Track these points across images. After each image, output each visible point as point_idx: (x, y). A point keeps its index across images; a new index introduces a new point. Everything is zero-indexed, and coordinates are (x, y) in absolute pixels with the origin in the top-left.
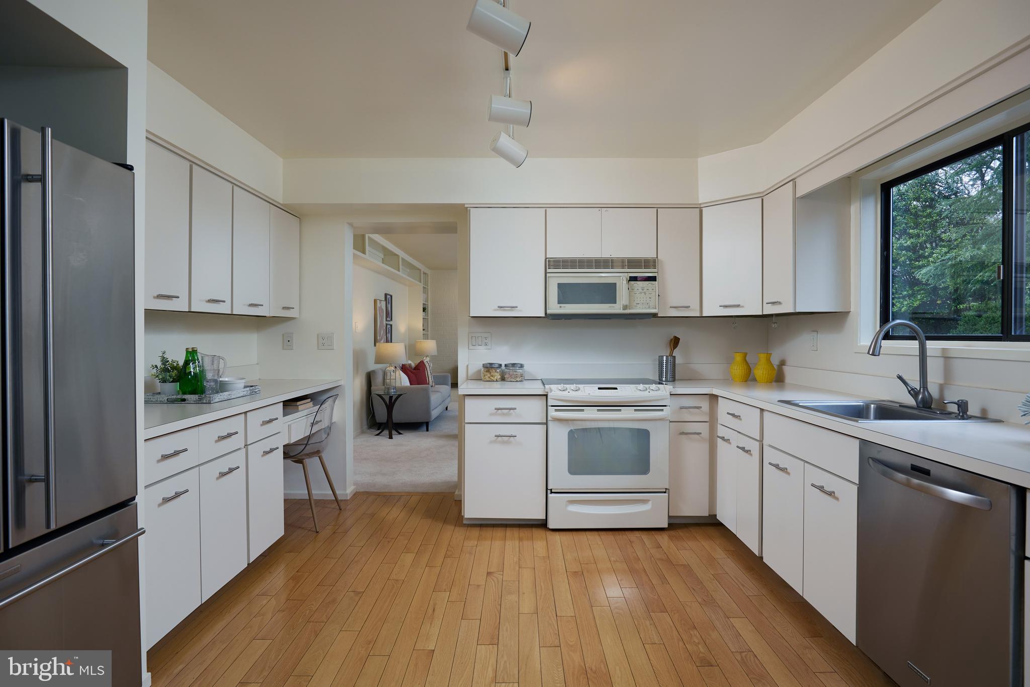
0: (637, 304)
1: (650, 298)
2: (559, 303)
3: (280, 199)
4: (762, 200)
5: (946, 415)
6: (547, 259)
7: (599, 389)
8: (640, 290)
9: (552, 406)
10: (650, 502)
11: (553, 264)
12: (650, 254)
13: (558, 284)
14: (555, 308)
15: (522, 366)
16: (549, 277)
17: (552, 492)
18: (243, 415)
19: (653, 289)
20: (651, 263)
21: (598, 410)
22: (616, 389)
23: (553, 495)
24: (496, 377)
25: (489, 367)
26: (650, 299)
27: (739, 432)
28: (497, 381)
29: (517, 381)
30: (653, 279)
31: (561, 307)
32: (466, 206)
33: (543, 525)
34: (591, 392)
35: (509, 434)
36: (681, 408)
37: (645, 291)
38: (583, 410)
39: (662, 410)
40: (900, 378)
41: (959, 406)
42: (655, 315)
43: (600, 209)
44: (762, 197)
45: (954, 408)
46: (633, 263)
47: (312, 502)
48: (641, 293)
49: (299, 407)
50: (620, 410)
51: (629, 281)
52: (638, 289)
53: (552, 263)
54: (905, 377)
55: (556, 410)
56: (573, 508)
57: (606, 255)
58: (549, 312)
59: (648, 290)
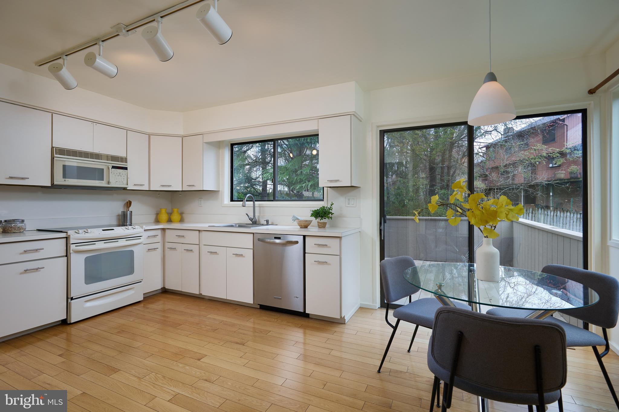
0: (116, 182)
1: (124, 179)
2: (63, 178)
4: (182, 139)
5: (263, 225)
6: (53, 148)
7: (103, 230)
8: (118, 174)
9: (73, 244)
10: (135, 289)
11: (59, 152)
12: (123, 155)
13: (63, 165)
14: (59, 180)
15: (22, 221)
16: (56, 160)
17: (72, 299)
19: (125, 174)
20: (124, 160)
21: (105, 243)
22: (113, 229)
23: (73, 301)
27: (182, 243)
29: (20, 232)
30: (126, 169)
31: (65, 180)
34: (97, 233)
35: (36, 267)
36: (149, 237)
37: (121, 174)
38: (95, 244)
39: (140, 239)
40: (247, 214)
41: (267, 221)
42: (125, 189)
43: (92, 123)
44: (183, 137)
45: (265, 223)
46: (114, 158)
48: (119, 176)
50: (118, 241)
51: (112, 168)
53: (57, 151)
55: (76, 246)
56: (89, 304)
58: (55, 183)
59: (122, 174)
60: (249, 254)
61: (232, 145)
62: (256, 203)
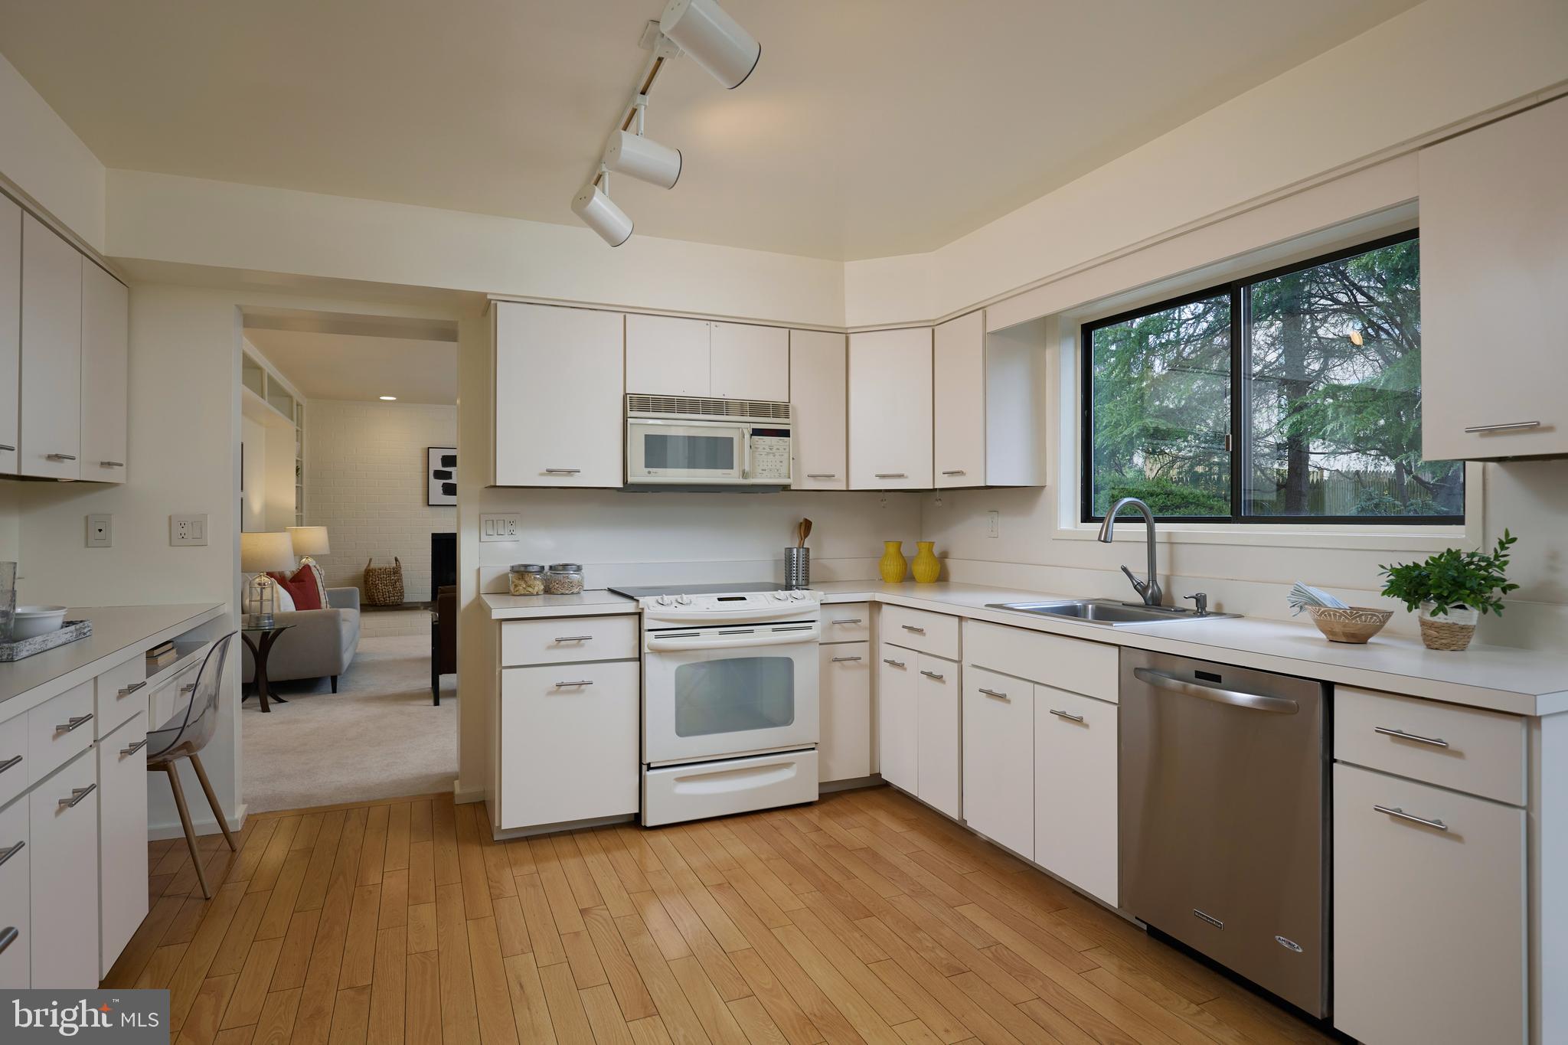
0: (763, 470)
1: (781, 462)
2: (646, 467)
3: (102, 246)
4: (933, 331)
5: (1182, 613)
6: (628, 396)
7: (720, 599)
8: (768, 450)
9: (649, 630)
11: (638, 403)
12: (780, 397)
13: (646, 435)
14: (640, 474)
15: (579, 569)
16: (631, 424)
17: (649, 768)
18: (92, 682)
19: (785, 449)
20: (782, 410)
21: (721, 633)
22: (744, 599)
23: (651, 772)
24: (536, 588)
25: (522, 572)
26: (781, 464)
27: (921, 652)
28: (537, 594)
29: (572, 593)
30: (786, 433)
31: (649, 473)
32: (489, 297)
33: (635, 822)
34: (707, 606)
35: (579, 680)
36: (834, 623)
37: (774, 450)
38: (697, 635)
39: (810, 628)
40: (1125, 569)
41: (1198, 601)
42: (786, 488)
43: (708, 322)
44: (933, 327)
45: (1192, 605)
46: (758, 408)
47: (194, 842)
48: (768, 454)
50: (751, 631)
51: (752, 435)
52: (764, 449)
53: (635, 403)
54: (1130, 570)
55: (657, 637)
56: (684, 789)
57: (715, 392)
58: (631, 480)
59: (778, 449)
60: (1105, 723)
61: (1087, 330)
62: (1160, 528)
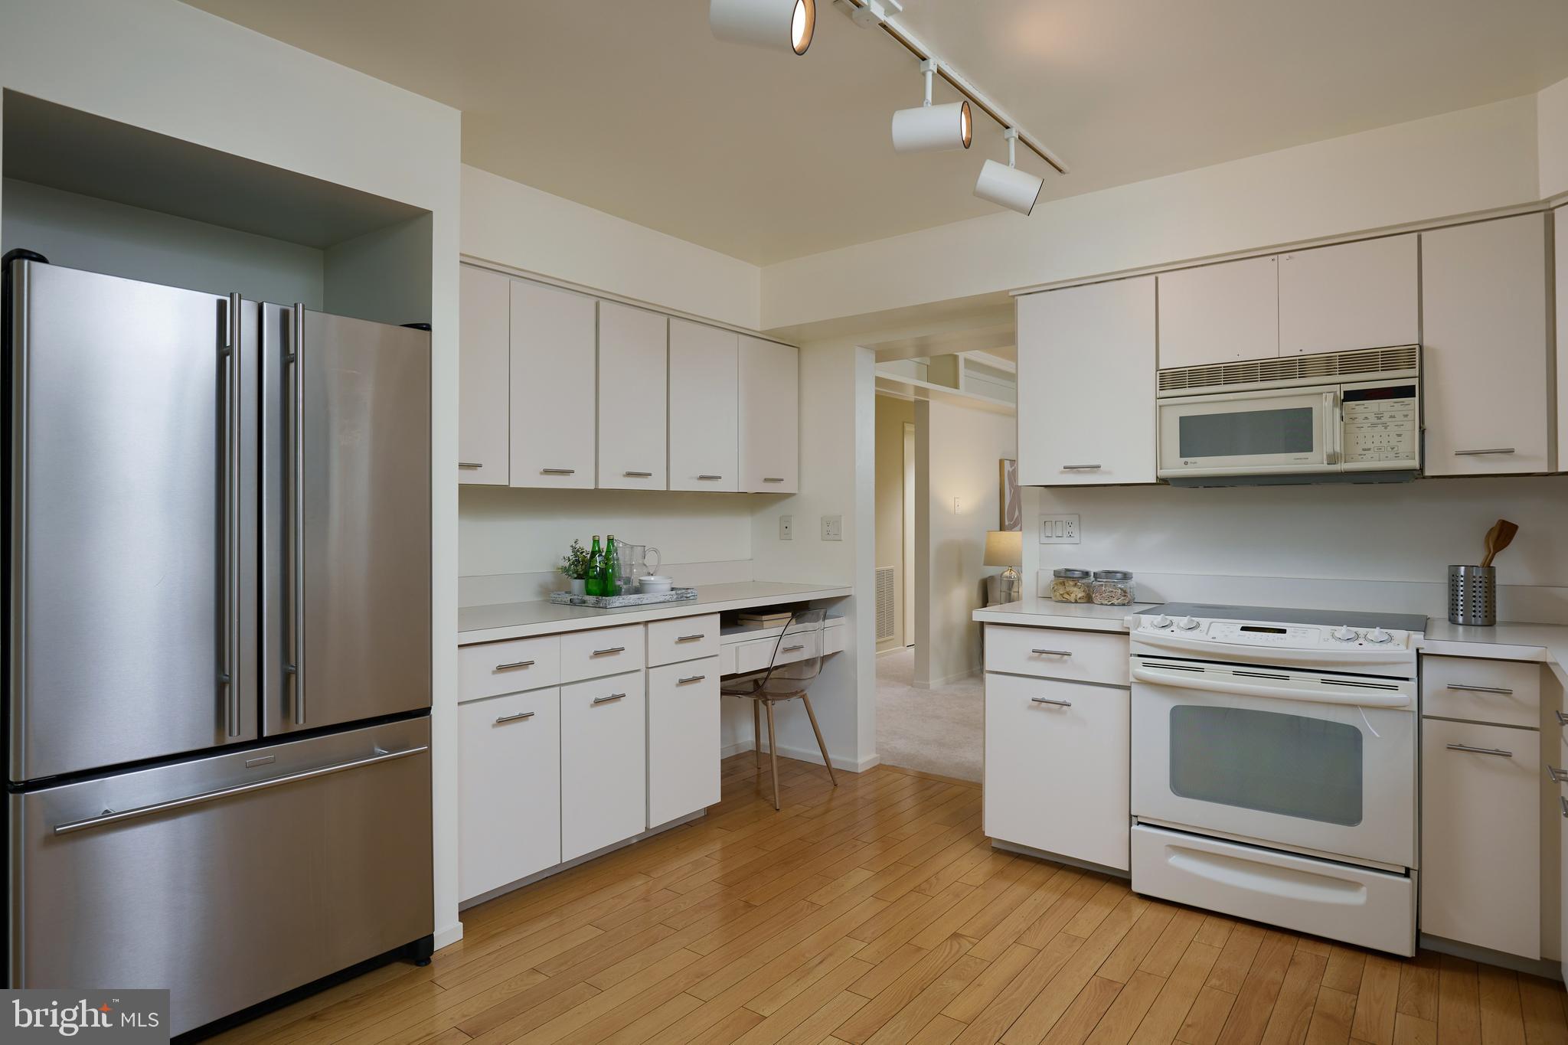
0: (1364, 450)
1: (1399, 435)
2: (1182, 456)
3: (757, 325)
6: (1159, 372)
8: (1373, 419)
9: (1138, 655)
10: (1364, 889)
11: (1171, 380)
12: (1398, 334)
13: (1181, 418)
14: (1178, 467)
16: (1163, 406)
17: (1140, 824)
18: (641, 628)
19: (1406, 416)
20: (1405, 357)
21: (1236, 673)
22: (1283, 631)
23: (1141, 828)
25: (1064, 577)
26: (1399, 439)
30: (1407, 392)
31: (1186, 463)
32: (1011, 294)
33: (1120, 881)
34: (1225, 635)
36: (1453, 688)
37: (1384, 420)
38: (1201, 670)
39: (1395, 688)
42: (1412, 474)
43: (1275, 257)
46: (1352, 362)
48: (1374, 425)
49: (765, 622)
50: (1286, 678)
51: (1344, 401)
52: (1366, 418)
53: (1168, 379)
55: (1146, 665)
56: (1177, 861)
57: (1290, 349)
58: (1168, 473)
59: (1391, 417)
